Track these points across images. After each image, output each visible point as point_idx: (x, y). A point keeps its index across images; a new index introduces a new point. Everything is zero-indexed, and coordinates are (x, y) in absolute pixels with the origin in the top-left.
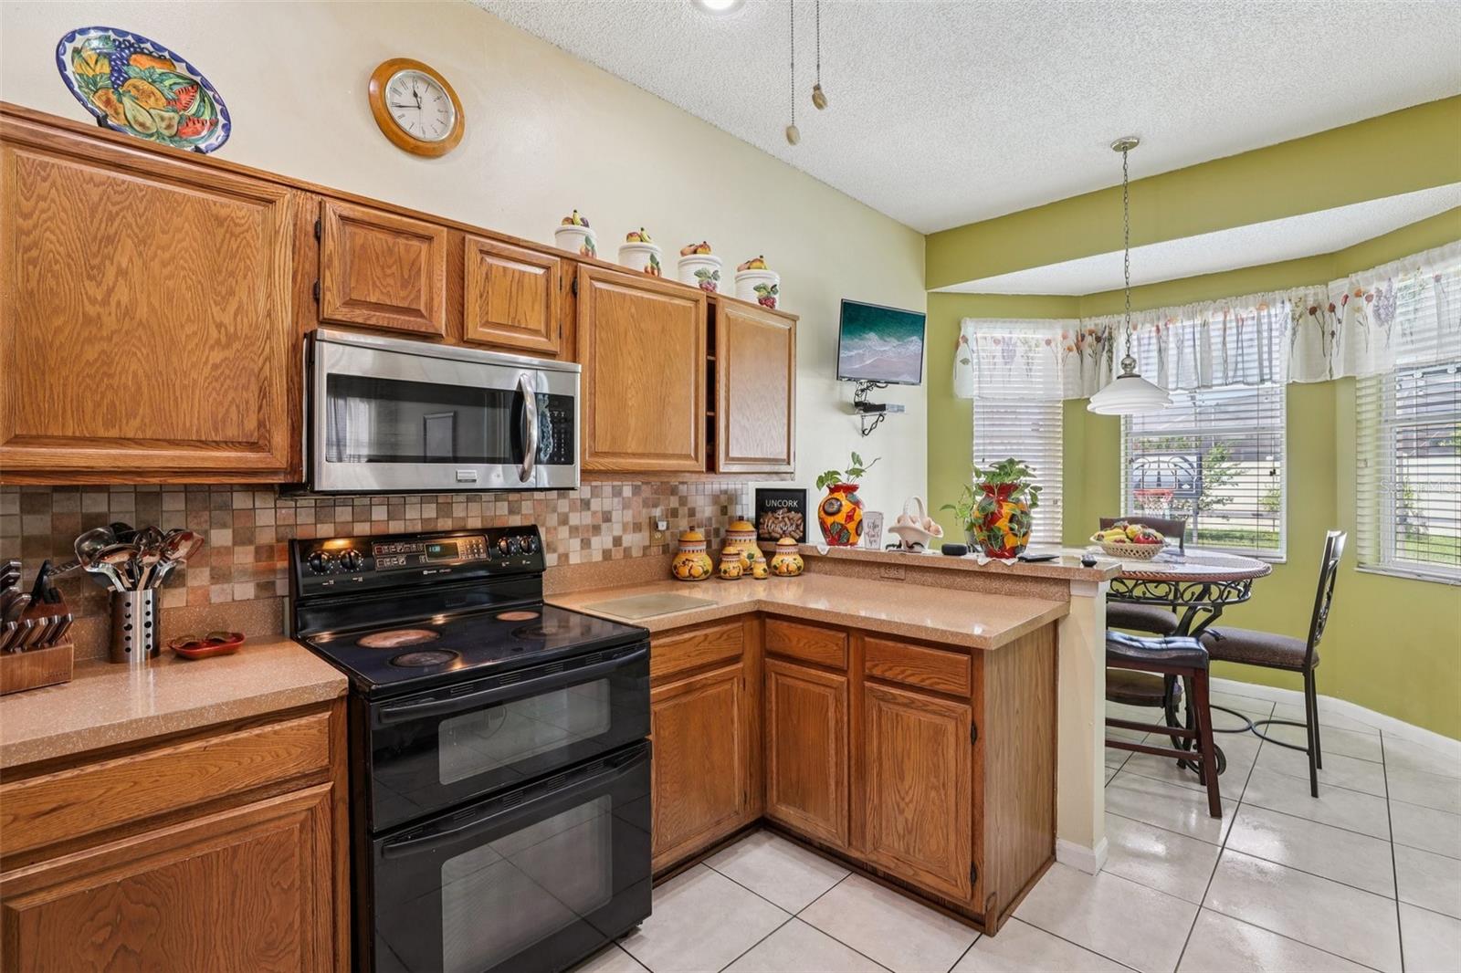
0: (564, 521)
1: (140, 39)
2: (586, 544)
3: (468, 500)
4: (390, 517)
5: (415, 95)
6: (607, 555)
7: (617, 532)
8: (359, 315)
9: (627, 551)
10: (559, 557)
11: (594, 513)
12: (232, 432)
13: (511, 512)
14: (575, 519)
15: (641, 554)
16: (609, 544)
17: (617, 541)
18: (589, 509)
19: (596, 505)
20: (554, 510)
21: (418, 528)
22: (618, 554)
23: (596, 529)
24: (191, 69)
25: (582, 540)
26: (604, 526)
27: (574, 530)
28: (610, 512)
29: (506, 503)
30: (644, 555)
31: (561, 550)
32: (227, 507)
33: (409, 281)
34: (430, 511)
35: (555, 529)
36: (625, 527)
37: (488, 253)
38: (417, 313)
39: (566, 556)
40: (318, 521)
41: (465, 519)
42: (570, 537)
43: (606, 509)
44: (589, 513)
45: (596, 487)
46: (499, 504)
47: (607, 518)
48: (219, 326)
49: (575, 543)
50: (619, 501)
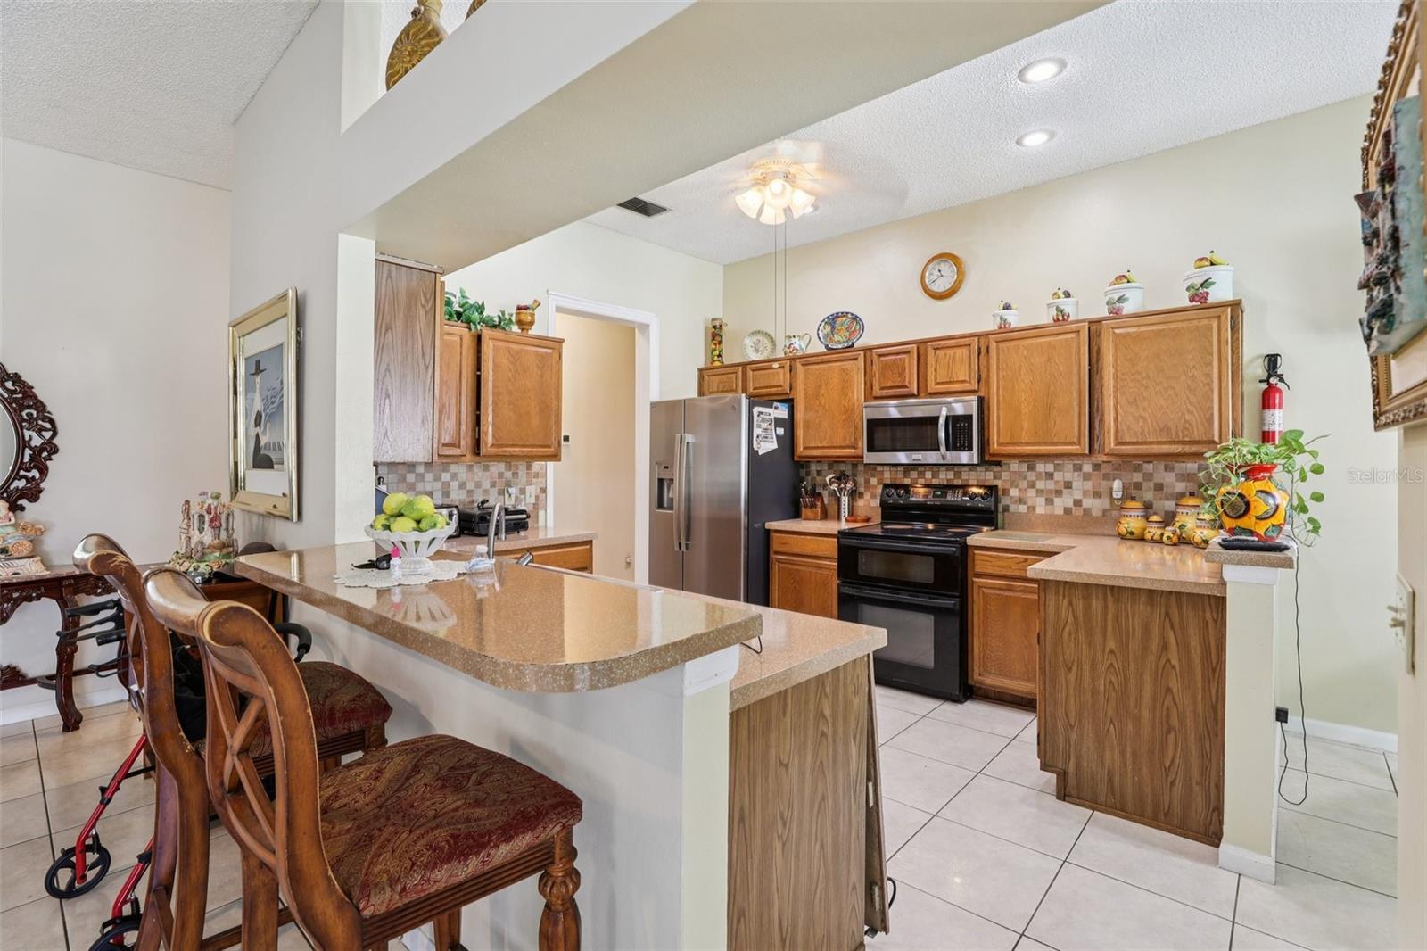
0: (1032, 485)
1: (837, 314)
2: (1050, 502)
3: (970, 470)
4: (933, 477)
5: (940, 271)
6: (1067, 511)
7: (1078, 495)
8: (891, 392)
9: (1087, 511)
10: (1029, 508)
11: (1057, 482)
12: (848, 443)
13: (995, 478)
14: (1040, 485)
15: (1100, 514)
16: (1070, 503)
17: (1078, 503)
18: (1052, 479)
19: (1058, 476)
20: (1025, 478)
21: (945, 483)
22: (1078, 512)
23: (1059, 493)
24: (852, 314)
25: (1046, 499)
26: (1065, 491)
27: (1040, 492)
28: (1071, 482)
29: (992, 473)
30: (1104, 515)
31: (1030, 503)
32: (875, 469)
33: (902, 374)
34: (951, 475)
35: (1025, 490)
36: (1085, 493)
37: (938, 349)
38: (905, 387)
39: (1034, 508)
40: (905, 477)
41: (968, 480)
42: (1037, 496)
43: (1067, 479)
44: (1053, 482)
45: (1058, 464)
46: (987, 473)
47: (1068, 485)
48: (845, 407)
49: (1041, 501)
50: (1079, 475)
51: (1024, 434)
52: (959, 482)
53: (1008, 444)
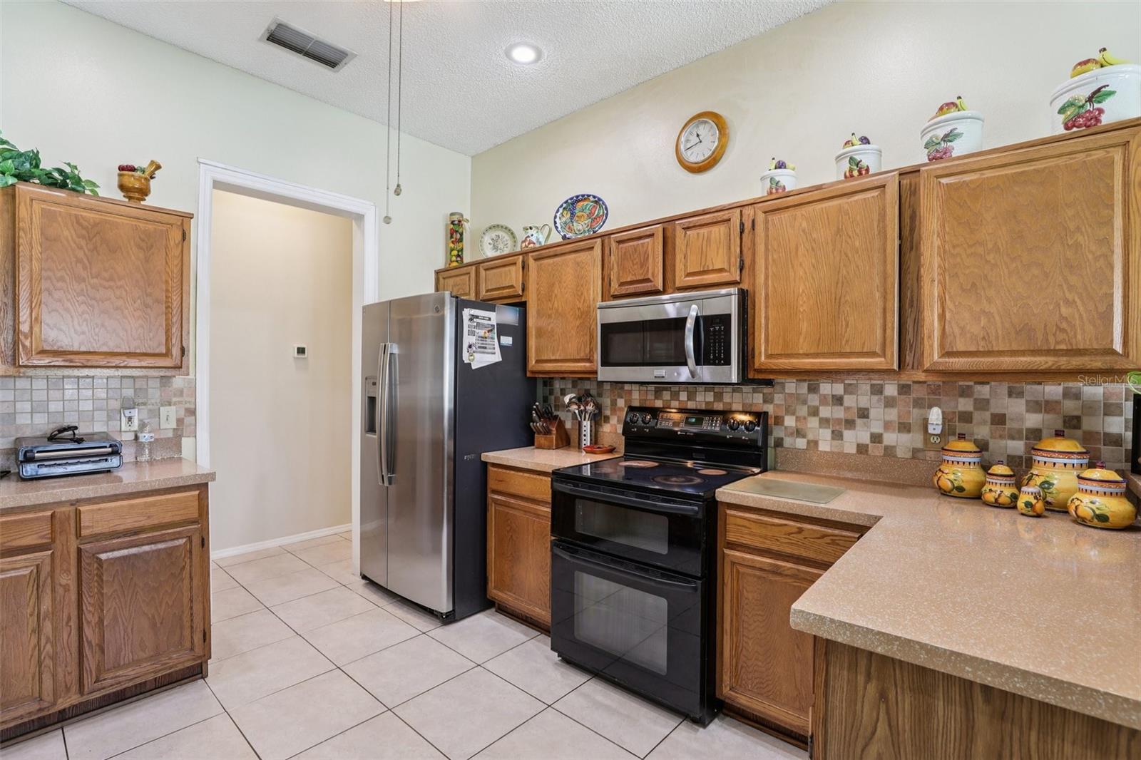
0: (814, 412)
1: (577, 197)
2: (837, 435)
3: (734, 391)
4: (689, 399)
5: (698, 135)
6: (862, 449)
7: (877, 428)
9: (890, 451)
10: (809, 442)
11: (848, 409)
13: (765, 401)
14: (825, 412)
15: (909, 455)
16: (866, 439)
17: (876, 438)
18: (841, 404)
19: (849, 401)
20: (805, 402)
21: (703, 407)
22: (876, 451)
23: (850, 424)
24: (594, 197)
25: (833, 432)
26: (859, 422)
27: (825, 422)
28: (867, 409)
29: (761, 395)
30: (914, 457)
31: (810, 437)
33: (643, 264)
34: (710, 397)
35: (805, 418)
36: (887, 425)
37: (688, 228)
38: (648, 280)
39: (816, 443)
41: (730, 404)
42: (820, 427)
43: (862, 405)
44: (842, 408)
45: (850, 384)
46: (755, 395)
47: (864, 414)
48: (579, 309)
49: (826, 434)
50: (879, 401)
51: (801, 340)
52: (719, 406)
53: (779, 356)
